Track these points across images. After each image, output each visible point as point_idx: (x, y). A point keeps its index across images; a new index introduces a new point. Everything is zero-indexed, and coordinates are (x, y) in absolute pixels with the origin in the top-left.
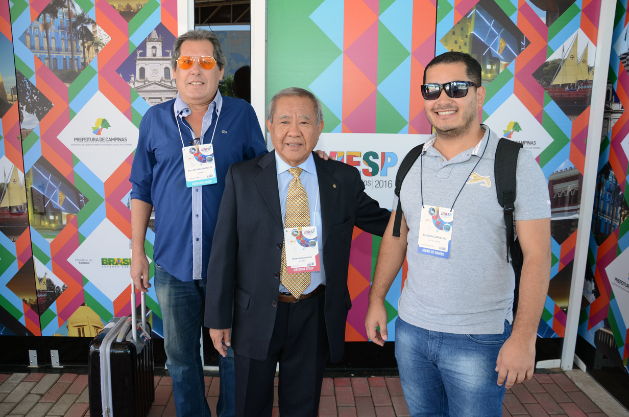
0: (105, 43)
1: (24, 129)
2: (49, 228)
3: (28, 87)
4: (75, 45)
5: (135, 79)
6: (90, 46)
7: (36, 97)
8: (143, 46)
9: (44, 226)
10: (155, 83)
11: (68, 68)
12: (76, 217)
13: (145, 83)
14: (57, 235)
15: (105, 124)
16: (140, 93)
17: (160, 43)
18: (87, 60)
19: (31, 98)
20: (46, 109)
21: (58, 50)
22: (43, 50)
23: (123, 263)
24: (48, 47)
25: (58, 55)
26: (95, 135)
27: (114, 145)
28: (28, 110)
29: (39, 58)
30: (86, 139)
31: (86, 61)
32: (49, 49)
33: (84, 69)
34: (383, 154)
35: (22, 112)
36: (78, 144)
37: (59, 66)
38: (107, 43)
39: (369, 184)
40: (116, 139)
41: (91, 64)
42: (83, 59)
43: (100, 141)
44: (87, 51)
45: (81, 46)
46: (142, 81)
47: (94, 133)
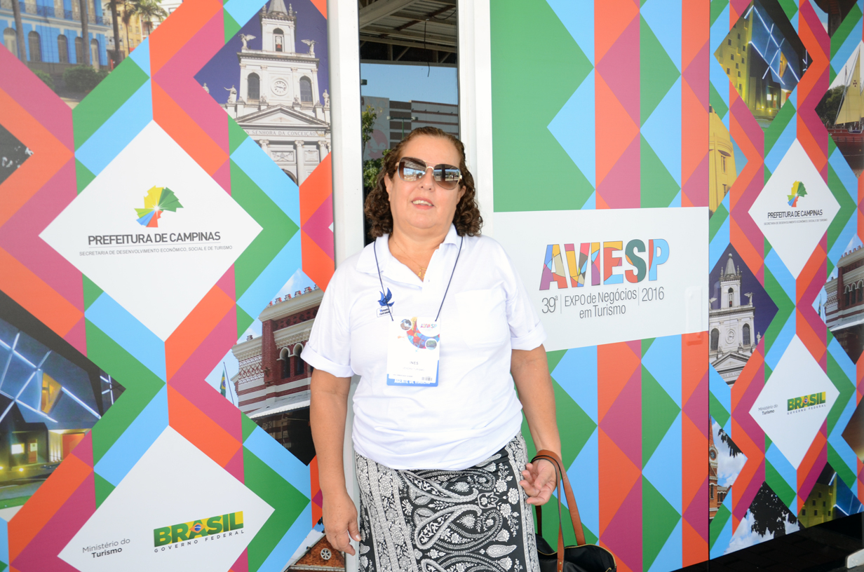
0: (167, 10)
2: (6, 479)
4: (91, 6)
5: (238, 97)
6: (131, 12)
8: (254, 26)
10: (282, 110)
11: (73, 60)
12: (88, 437)
13: (259, 109)
14: (32, 494)
15: (168, 200)
16: (250, 132)
17: (291, 24)
18: (123, 47)
20: (7, 163)
21: (44, 12)
23: (207, 529)
24: (13, 2)
25: (43, 24)
26: (144, 227)
27: (190, 249)
30: (118, 239)
31: (121, 49)
32: (17, 7)
33: (115, 66)
34: (651, 242)
36: (100, 250)
37: (45, 54)
38: (172, 10)
39: (635, 297)
40: (195, 235)
41: (132, 56)
42: (113, 43)
43: (156, 241)
44: (124, 25)
45: (108, 9)
46: (253, 103)
47: (142, 224)
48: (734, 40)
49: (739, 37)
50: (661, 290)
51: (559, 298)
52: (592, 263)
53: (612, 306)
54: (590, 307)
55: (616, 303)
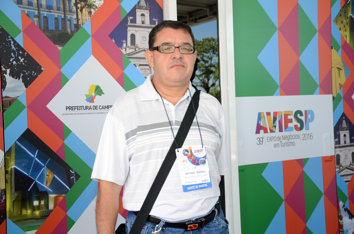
0: (98, 6)
1: (6, 97)
2: (31, 217)
3: (13, 47)
4: (68, 5)
5: (127, 45)
6: (83, 7)
7: (23, 59)
8: (133, 13)
9: (25, 215)
10: (144, 50)
11: (60, 29)
12: (65, 198)
13: (135, 50)
14: (41, 224)
15: (98, 91)
16: (132, 60)
17: (148, 11)
18: (80, 22)
19: (17, 60)
20: (34, 74)
21: (49, 8)
22: (32, 6)
24: (38, 3)
25: (49, 13)
26: (88, 102)
28: (12, 74)
29: (27, 14)
30: (78, 108)
31: (79, 23)
32: (39, 6)
33: (77, 31)
34: (306, 111)
35: (5, 77)
36: (70, 113)
37: (50, 26)
38: (100, 6)
39: (299, 138)
40: (109, 107)
41: (84, 26)
42: (76, 21)
43: (93, 109)
44: (80, 13)
45: (74, 6)
46: (133, 47)
47: (88, 101)
48: (343, 14)
49: (345, 12)
50: (311, 135)
51: (264, 138)
52: (279, 121)
53: (289, 142)
54: (278, 142)
55: (290, 141)
